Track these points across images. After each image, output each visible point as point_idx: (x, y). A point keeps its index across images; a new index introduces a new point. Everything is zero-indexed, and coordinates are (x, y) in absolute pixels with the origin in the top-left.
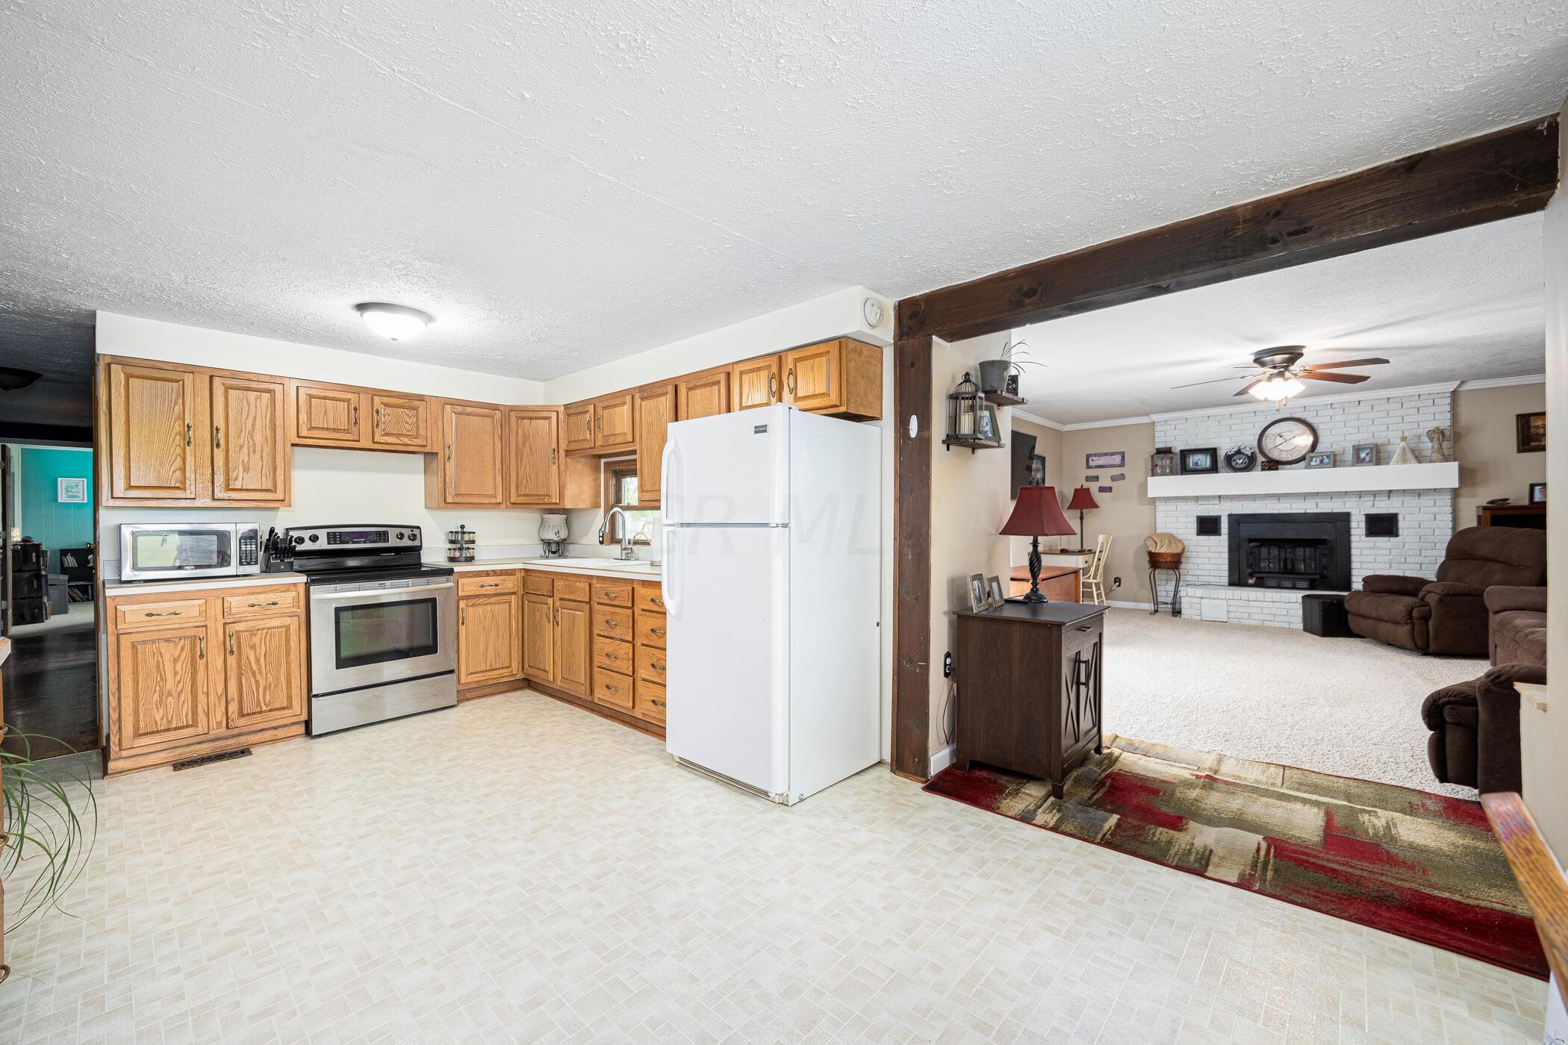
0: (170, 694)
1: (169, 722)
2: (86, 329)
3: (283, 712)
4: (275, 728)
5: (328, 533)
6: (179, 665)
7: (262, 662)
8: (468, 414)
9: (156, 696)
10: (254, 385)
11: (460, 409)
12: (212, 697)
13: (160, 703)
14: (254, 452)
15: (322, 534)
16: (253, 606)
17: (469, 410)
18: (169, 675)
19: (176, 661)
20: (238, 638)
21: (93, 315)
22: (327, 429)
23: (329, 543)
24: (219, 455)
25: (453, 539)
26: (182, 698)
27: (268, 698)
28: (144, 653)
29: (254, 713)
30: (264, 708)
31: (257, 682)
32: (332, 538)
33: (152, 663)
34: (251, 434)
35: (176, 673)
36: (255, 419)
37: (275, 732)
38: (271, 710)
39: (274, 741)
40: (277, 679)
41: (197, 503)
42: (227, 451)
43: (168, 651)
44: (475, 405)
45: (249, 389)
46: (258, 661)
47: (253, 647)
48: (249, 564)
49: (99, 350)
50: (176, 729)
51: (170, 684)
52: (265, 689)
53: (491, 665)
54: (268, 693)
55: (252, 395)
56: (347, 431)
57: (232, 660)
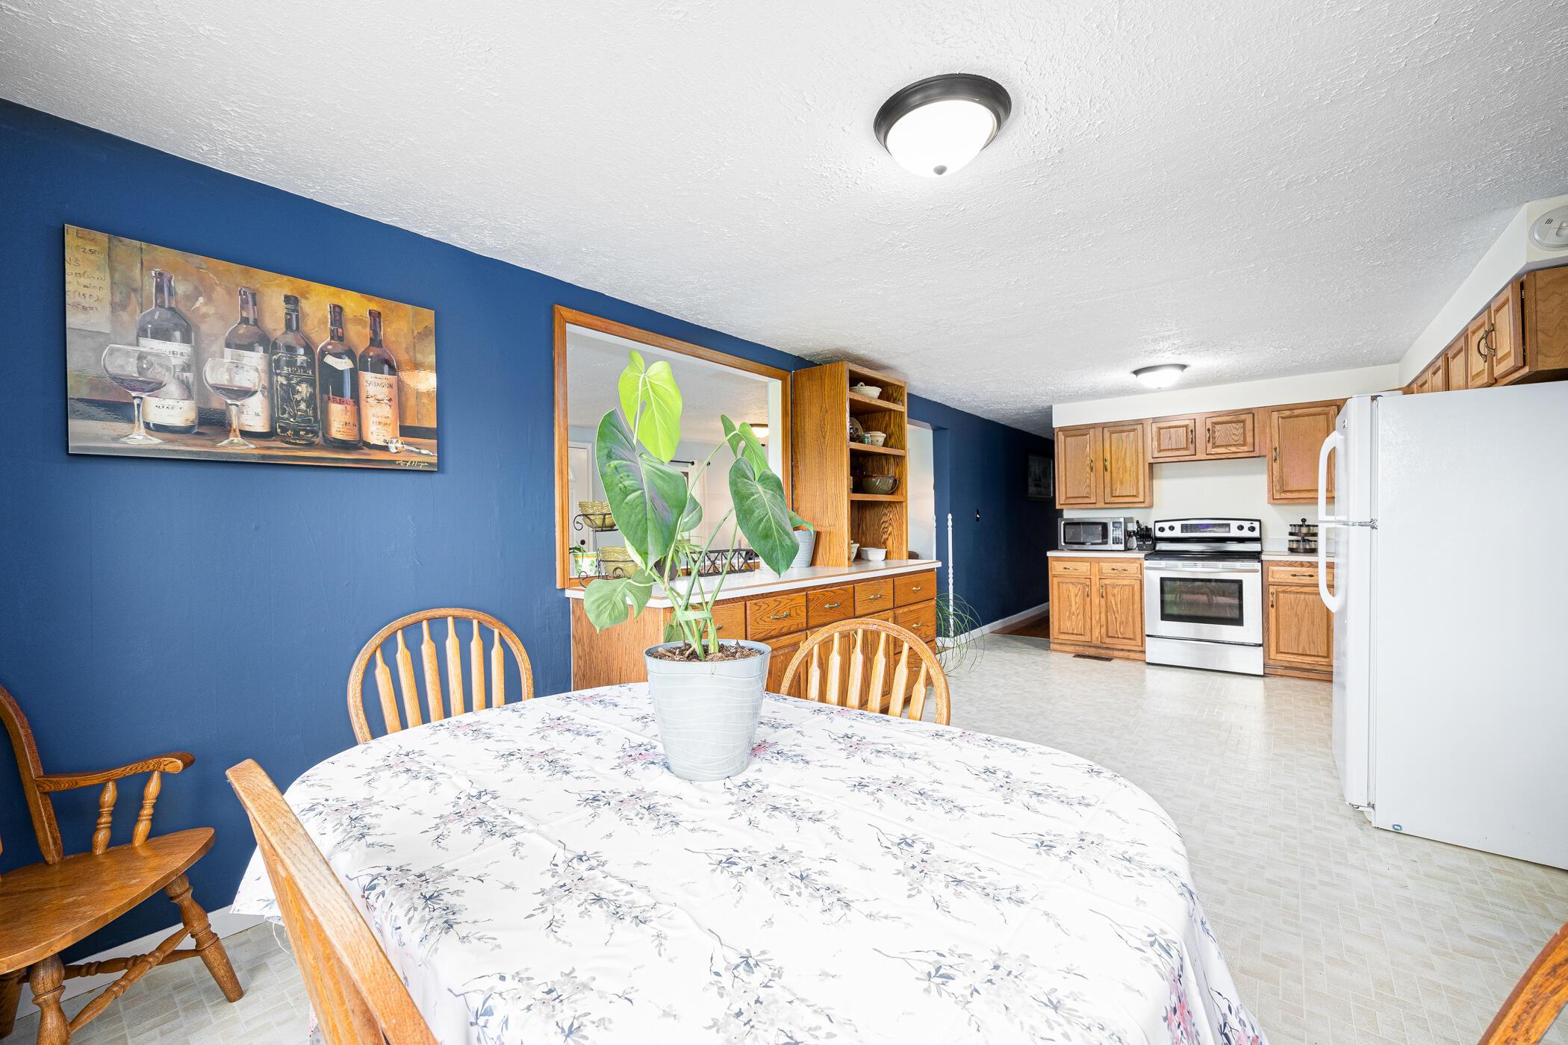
0: (1073, 614)
1: (1073, 630)
2: (1047, 414)
3: (1130, 641)
4: (1129, 651)
5: (1182, 525)
6: (1077, 598)
7: (1119, 606)
8: (1297, 416)
9: (1068, 613)
10: (1125, 428)
11: (1288, 413)
12: (1093, 621)
13: (1069, 617)
14: (1126, 472)
15: (1177, 525)
16: (1113, 569)
17: (1297, 412)
18: (1073, 604)
19: (1076, 596)
20: (1106, 588)
21: (1051, 407)
22: (1171, 449)
23: (1182, 532)
24: (1108, 474)
25: (1293, 531)
26: (1079, 617)
27: (1122, 630)
28: (1063, 589)
29: (1115, 637)
30: (1120, 636)
31: (1116, 618)
32: (1184, 528)
33: (1066, 594)
34: (1124, 460)
35: (1076, 603)
36: (1126, 450)
37: (1128, 653)
38: (1124, 638)
39: (1128, 659)
40: (1127, 618)
41: (1097, 506)
42: (1111, 473)
43: (1073, 590)
44: (1301, 406)
45: (1123, 431)
46: (1116, 604)
47: (1114, 595)
48: (1118, 543)
49: (1054, 426)
50: (1076, 634)
51: (1073, 609)
52: (1120, 624)
53: (1304, 648)
54: (1122, 628)
55: (1124, 434)
56: (1186, 449)
57: (1103, 601)
